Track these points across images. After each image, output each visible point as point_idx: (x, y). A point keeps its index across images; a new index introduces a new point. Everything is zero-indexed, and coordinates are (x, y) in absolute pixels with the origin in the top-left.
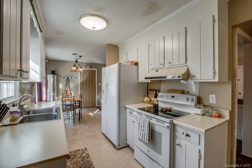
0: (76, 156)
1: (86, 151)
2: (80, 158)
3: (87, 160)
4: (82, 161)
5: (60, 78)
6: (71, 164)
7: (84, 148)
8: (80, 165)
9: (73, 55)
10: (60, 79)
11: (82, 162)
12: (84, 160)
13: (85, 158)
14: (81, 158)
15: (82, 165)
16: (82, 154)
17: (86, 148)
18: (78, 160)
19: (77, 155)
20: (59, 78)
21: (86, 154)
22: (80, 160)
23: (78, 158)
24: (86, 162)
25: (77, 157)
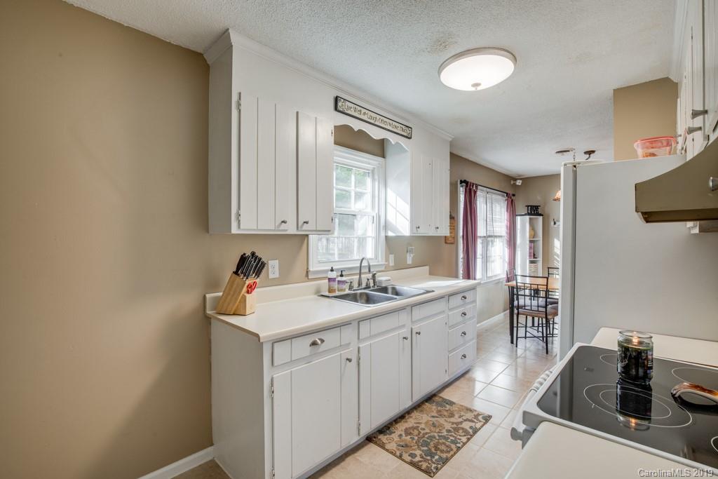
0: (452, 415)
1: (480, 421)
2: (453, 423)
3: (458, 437)
4: (449, 431)
5: (555, 223)
6: (426, 423)
7: (487, 413)
8: (436, 434)
9: (558, 155)
10: (555, 226)
11: (445, 433)
12: (453, 434)
13: (461, 431)
14: (455, 426)
15: (437, 438)
16: (467, 420)
17: (490, 417)
18: (445, 424)
19: (457, 416)
20: (552, 223)
21: (471, 427)
22: (448, 426)
23: (450, 422)
24: (452, 438)
25: (452, 420)
